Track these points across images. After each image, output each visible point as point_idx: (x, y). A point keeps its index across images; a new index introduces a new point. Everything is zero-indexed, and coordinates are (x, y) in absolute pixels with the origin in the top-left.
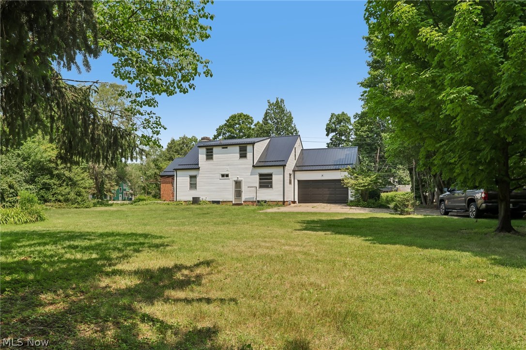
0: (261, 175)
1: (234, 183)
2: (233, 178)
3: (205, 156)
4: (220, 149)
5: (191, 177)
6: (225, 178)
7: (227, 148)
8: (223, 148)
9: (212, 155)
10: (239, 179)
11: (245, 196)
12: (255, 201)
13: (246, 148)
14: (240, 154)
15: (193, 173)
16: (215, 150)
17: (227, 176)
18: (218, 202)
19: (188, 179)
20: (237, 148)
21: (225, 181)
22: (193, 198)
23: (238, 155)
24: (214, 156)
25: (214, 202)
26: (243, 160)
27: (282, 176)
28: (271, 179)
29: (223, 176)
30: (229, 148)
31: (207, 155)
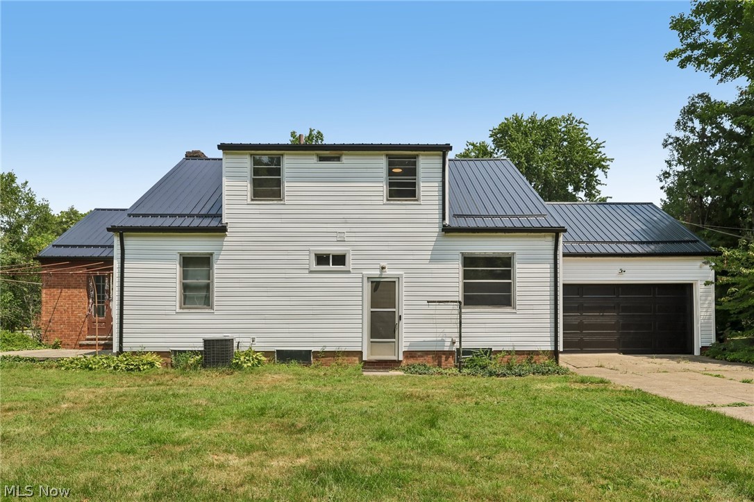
0: (470, 261)
1: (368, 287)
2: (361, 269)
3: (247, 187)
4: (309, 162)
5: (188, 261)
6: (331, 267)
7: (338, 159)
8: (322, 159)
9: (278, 183)
10: (388, 272)
11: (409, 336)
12: (450, 353)
13: (415, 163)
14: (391, 184)
15: (196, 245)
16: (289, 164)
17: (340, 260)
18: (303, 357)
19: (176, 269)
20: (380, 164)
21: (331, 278)
22: (207, 342)
23: (382, 188)
24: (288, 187)
25: (284, 356)
26: (402, 207)
27: (547, 268)
28: (508, 275)
29: (322, 259)
30: (348, 160)
31: (256, 184)
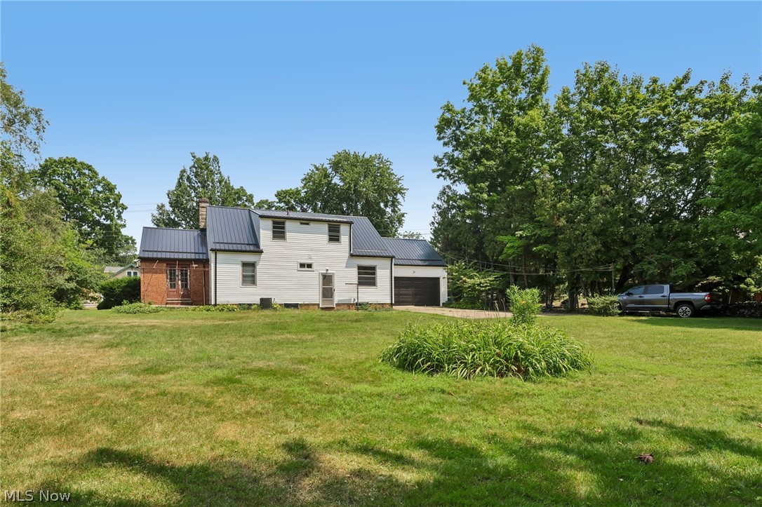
0: (360, 268)
1: (321, 277)
2: (319, 269)
3: (270, 233)
4: (297, 224)
5: (245, 265)
6: (306, 269)
7: (308, 224)
8: (301, 224)
9: (284, 233)
10: (329, 271)
11: (338, 298)
12: (353, 304)
13: (339, 228)
14: (330, 236)
15: (249, 258)
16: (288, 224)
17: (310, 266)
18: (296, 306)
19: (239, 268)
20: (325, 227)
21: (306, 273)
22: (262, 299)
23: (326, 237)
24: (288, 235)
25: (287, 306)
26: (334, 245)
27: (389, 271)
28: (374, 274)
29: (302, 265)
30: (312, 225)
31: (274, 232)
